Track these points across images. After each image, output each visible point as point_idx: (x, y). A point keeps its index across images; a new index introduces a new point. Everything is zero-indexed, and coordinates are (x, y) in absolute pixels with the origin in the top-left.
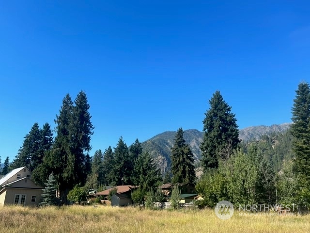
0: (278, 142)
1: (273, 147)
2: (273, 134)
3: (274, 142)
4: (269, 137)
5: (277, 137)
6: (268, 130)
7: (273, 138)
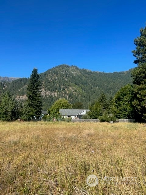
0: (7, 87)
1: (4, 89)
2: (5, 82)
3: (5, 86)
4: (2, 83)
5: (7, 84)
6: (2, 79)
7: (4, 84)
